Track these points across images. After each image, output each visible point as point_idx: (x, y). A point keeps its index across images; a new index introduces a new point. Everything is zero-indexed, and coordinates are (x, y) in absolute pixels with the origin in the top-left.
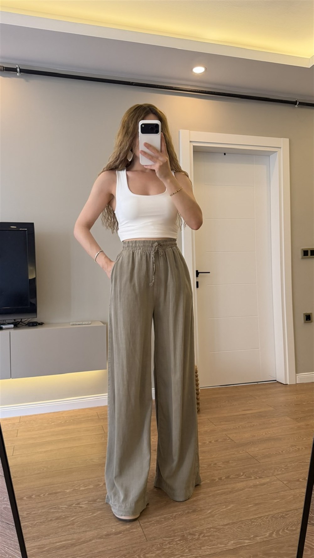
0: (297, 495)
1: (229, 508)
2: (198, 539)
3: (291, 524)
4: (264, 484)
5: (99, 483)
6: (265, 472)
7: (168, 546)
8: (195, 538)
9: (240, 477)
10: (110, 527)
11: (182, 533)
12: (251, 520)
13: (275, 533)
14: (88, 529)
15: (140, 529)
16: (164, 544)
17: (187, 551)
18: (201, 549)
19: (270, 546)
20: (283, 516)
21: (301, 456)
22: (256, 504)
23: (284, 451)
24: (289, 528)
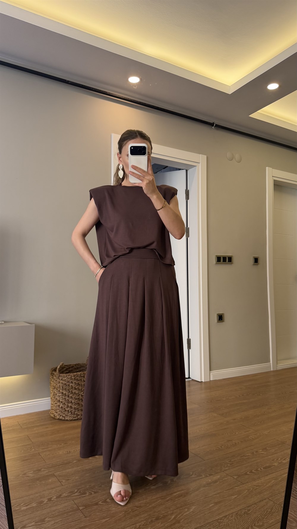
0: (251, 489)
1: (192, 510)
3: (256, 520)
4: (216, 482)
5: (42, 499)
6: (213, 469)
9: (191, 477)
12: (217, 520)
20: (246, 512)
21: (240, 449)
22: (216, 503)
23: (223, 447)
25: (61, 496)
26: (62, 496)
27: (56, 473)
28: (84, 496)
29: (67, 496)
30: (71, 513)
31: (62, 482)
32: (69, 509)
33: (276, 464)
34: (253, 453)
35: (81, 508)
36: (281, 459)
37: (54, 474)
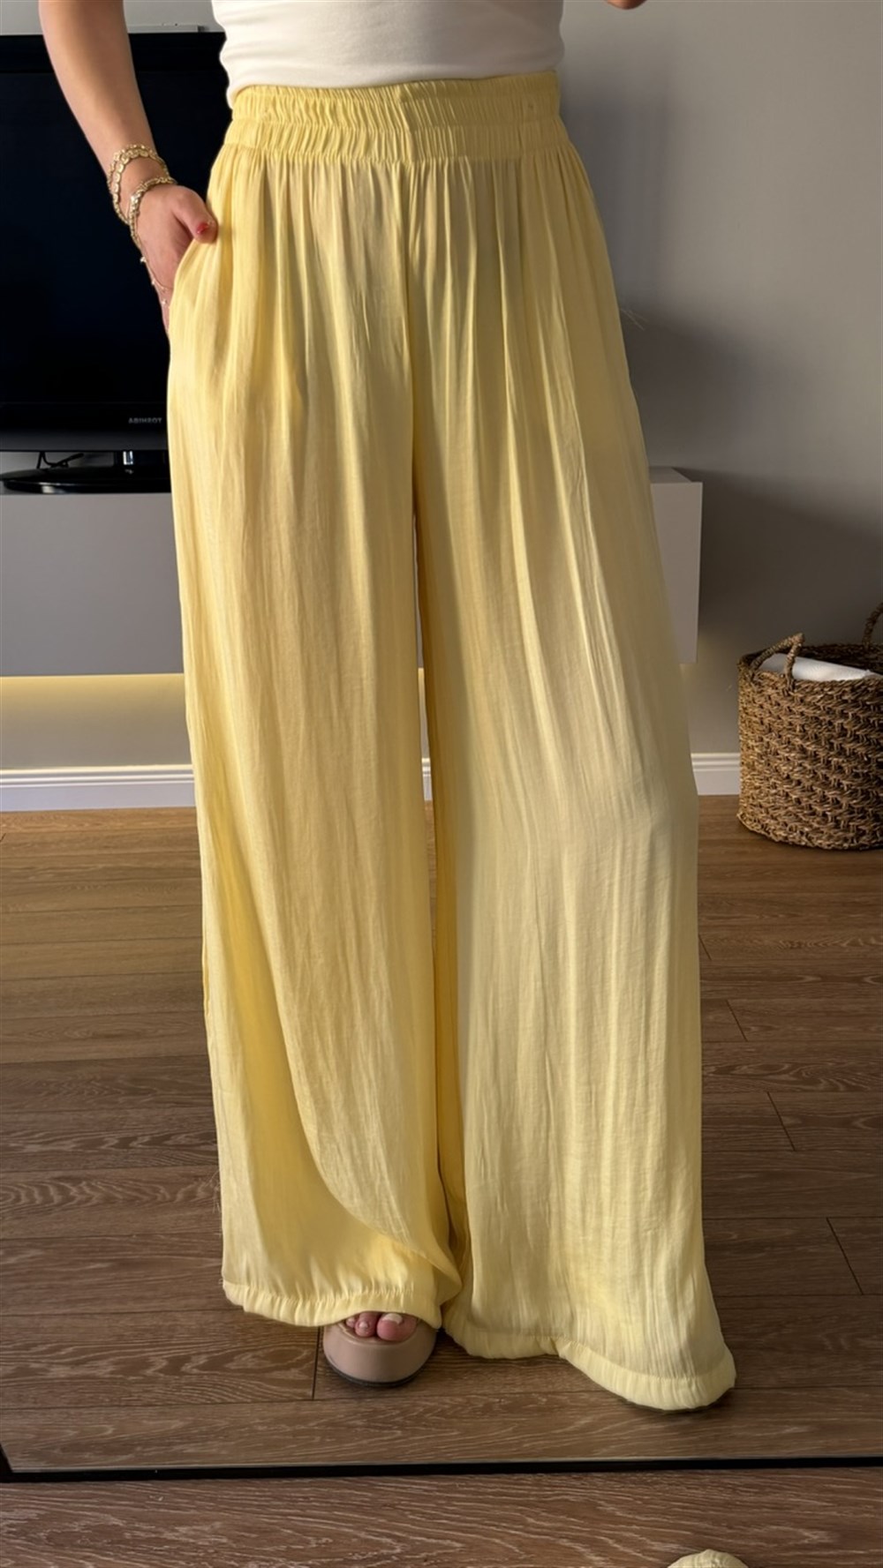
15: (833, 1249)
25: (733, 1069)
26: (734, 1072)
27: (734, 1001)
28: (812, 1091)
29: (751, 1075)
30: (750, 1126)
31: (749, 1029)
32: (749, 1114)
35: (787, 1121)
37: (727, 1001)
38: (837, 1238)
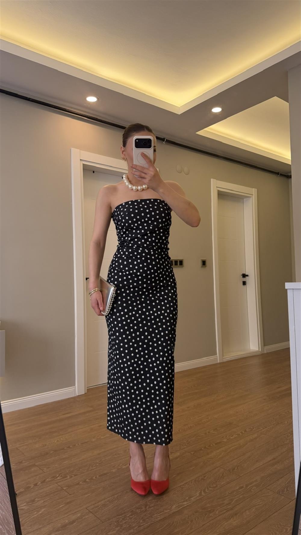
0: (205, 461)
2: (146, 511)
5: (28, 485)
7: (123, 522)
8: (143, 511)
10: (61, 519)
11: (130, 509)
13: (202, 492)
14: (41, 526)
15: (91, 515)
16: (119, 521)
17: (141, 521)
18: (152, 517)
19: (204, 502)
21: (195, 431)
23: (180, 430)
24: (211, 486)
26: (46, 481)
28: (66, 479)
29: (50, 481)
30: (56, 493)
31: (44, 470)
32: (55, 490)
33: (225, 440)
34: (206, 434)
35: (65, 488)
36: (229, 436)
37: (34, 464)
38: (91, 512)
